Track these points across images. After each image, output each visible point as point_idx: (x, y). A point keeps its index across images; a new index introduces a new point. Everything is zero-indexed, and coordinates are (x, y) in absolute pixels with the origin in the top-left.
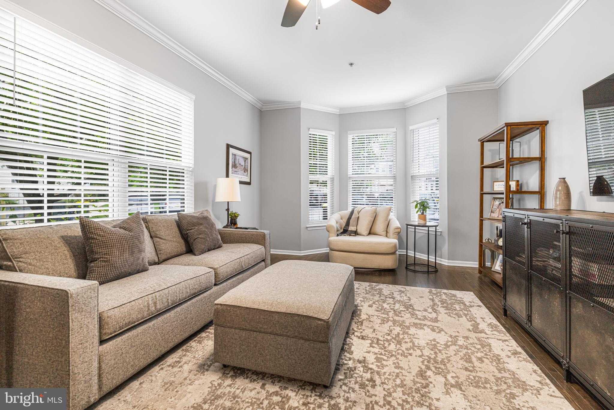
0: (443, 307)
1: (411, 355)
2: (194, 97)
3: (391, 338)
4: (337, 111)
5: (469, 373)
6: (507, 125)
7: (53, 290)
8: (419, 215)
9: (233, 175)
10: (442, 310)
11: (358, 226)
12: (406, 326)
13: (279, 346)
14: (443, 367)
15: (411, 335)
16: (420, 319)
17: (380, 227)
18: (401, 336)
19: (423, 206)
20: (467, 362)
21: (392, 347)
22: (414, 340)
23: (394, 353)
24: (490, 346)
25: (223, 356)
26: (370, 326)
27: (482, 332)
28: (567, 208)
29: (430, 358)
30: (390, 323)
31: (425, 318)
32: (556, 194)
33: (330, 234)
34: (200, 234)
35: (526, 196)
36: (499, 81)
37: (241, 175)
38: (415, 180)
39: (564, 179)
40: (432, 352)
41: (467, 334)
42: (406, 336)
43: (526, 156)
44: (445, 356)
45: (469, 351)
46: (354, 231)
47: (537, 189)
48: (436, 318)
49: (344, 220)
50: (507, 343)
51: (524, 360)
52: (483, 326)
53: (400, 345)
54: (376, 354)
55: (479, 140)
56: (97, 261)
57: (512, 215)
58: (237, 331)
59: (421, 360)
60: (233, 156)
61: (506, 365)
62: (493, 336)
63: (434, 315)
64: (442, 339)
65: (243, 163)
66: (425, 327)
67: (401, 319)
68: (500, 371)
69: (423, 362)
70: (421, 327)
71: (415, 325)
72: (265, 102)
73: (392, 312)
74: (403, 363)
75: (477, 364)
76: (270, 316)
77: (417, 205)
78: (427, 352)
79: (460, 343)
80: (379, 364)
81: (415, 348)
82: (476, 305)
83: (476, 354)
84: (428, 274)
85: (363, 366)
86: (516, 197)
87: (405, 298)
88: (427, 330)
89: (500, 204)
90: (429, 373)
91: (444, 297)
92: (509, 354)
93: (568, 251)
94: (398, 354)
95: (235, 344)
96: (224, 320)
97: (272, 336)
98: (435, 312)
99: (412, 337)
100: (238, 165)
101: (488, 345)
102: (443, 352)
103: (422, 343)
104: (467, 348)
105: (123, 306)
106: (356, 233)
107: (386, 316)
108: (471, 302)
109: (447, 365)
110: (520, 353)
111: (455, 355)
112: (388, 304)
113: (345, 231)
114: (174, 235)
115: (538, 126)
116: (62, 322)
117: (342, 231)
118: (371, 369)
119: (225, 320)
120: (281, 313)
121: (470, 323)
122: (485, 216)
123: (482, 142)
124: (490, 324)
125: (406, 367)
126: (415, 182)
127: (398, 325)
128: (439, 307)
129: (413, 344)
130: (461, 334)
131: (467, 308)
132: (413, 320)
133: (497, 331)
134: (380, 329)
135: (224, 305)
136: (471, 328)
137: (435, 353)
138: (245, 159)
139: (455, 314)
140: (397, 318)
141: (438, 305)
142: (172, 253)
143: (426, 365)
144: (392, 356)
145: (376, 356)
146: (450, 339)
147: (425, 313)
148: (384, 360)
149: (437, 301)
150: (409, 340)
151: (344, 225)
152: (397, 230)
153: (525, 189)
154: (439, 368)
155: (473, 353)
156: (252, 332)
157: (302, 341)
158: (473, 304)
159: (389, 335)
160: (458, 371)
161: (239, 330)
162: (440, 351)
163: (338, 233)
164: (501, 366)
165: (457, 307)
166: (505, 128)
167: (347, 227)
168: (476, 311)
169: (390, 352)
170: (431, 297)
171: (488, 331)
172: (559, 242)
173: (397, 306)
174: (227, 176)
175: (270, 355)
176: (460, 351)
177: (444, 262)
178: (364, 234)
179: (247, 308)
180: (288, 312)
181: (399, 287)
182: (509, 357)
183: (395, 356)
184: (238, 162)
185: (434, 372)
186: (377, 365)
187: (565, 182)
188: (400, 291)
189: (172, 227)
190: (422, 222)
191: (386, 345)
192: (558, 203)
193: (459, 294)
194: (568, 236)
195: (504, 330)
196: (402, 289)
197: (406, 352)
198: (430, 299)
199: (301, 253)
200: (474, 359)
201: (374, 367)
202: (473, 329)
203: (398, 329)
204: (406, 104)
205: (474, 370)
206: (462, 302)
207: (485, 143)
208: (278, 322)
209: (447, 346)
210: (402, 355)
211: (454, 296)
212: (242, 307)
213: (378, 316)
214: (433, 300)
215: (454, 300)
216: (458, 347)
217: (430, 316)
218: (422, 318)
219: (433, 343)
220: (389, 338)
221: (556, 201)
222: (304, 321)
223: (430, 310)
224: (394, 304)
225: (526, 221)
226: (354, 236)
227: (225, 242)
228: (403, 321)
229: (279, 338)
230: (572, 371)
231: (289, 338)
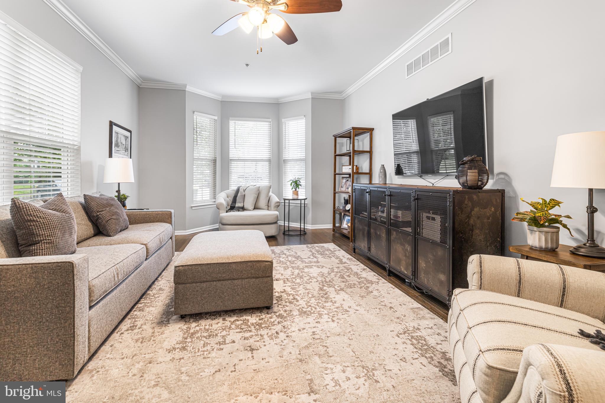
0: (319, 254)
1: (311, 282)
2: (81, 69)
3: (295, 276)
4: (220, 98)
5: (345, 283)
6: (354, 128)
7: (50, 265)
8: (293, 191)
9: (116, 154)
10: (319, 256)
11: (245, 203)
12: (301, 269)
13: (236, 287)
14: (331, 283)
15: (306, 272)
16: (308, 263)
17: (262, 202)
18: (301, 274)
19: (296, 184)
20: (342, 279)
21: (298, 281)
22: (310, 274)
23: (301, 283)
24: (351, 269)
25: (185, 308)
26: (278, 273)
27: (345, 263)
28: (384, 183)
29: (322, 281)
30: (290, 269)
31: (311, 262)
32: (380, 174)
33: (220, 211)
34: (113, 215)
35: (361, 176)
36: (344, 95)
37: (122, 155)
38: (286, 163)
39: (383, 165)
40: (323, 278)
41: (338, 265)
42: (304, 273)
43: (361, 149)
44: (330, 279)
45: (342, 273)
46: (241, 207)
47: (368, 172)
48: (317, 261)
49: (229, 198)
50: (359, 266)
51: (369, 271)
52: (344, 260)
53: (303, 278)
54: (290, 286)
55: (334, 136)
56: (39, 243)
57: (359, 188)
58: (198, 284)
59: (318, 283)
60: (116, 134)
61: (361, 276)
62: (351, 264)
63: (315, 260)
64: (325, 271)
65: (124, 142)
66: (313, 267)
67: (296, 265)
68: (359, 279)
69: (319, 284)
70: (311, 267)
71: (306, 267)
72: (145, 79)
73: (288, 262)
74: (309, 286)
75: (347, 278)
76: (228, 266)
77: (292, 183)
78: (320, 279)
79: (335, 271)
80: (295, 291)
81: (312, 278)
82: (337, 250)
83: (346, 274)
84: (301, 236)
85: (286, 294)
86: (355, 176)
87: (293, 253)
88: (315, 268)
89: (346, 182)
90: (325, 288)
91: (317, 248)
92: (361, 270)
93: (389, 206)
94: (304, 283)
95: (196, 295)
96: (185, 278)
97: (230, 281)
98: (315, 258)
99: (307, 273)
100: (120, 144)
101: (350, 269)
102: (328, 277)
103: (315, 275)
104: (340, 272)
105: (100, 276)
106: (243, 209)
107: (285, 265)
108: (334, 249)
109: (333, 282)
110: (366, 269)
111: (335, 277)
112: (283, 258)
113: (232, 208)
114: (83, 218)
115: (369, 131)
116: (66, 291)
117: (229, 207)
118: (291, 294)
119: (187, 277)
120: (237, 262)
121: (337, 260)
122: (337, 190)
123: (336, 137)
124: (348, 258)
125: (311, 288)
126: (286, 165)
127: (296, 269)
128: (317, 254)
129: (310, 276)
130: (334, 267)
131: (333, 252)
132: (304, 264)
133: (353, 261)
134: (285, 273)
135: (186, 265)
136: (339, 262)
137: (324, 278)
138: (126, 137)
139: (327, 257)
140: (292, 265)
141: (316, 254)
142: (83, 236)
143: (322, 285)
144: (300, 285)
145: (290, 287)
146: (330, 270)
147: (309, 259)
148: (297, 288)
149: (313, 251)
150: (307, 275)
151: (230, 203)
152: (277, 204)
153: (360, 171)
154: (330, 284)
155: (344, 274)
156: (212, 282)
157: (254, 280)
158: (335, 250)
159: (293, 275)
160: (339, 283)
161: (200, 283)
162: (327, 277)
163: (227, 210)
164: (359, 276)
165: (327, 253)
166: (352, 130)
167: (234, 204)
168: (339, 253)
169: (298, 283)
170: (309, 250)
171: (348, 262)
172: (385, 202)
173: (290, 258)
174: (111, 156)
175: (228, 295)
176: (337, 274)
177: (309, 227)
178: (250, 209)
179: (208, 264)
180: (243, 260)
181: (285, 247)
182: (362, 272)
183: (302, 285)
184: (120, 141)
185: (327, 287)
186: (294, 291)
187: (384, 167)
188: (287, 249)
189: (79, 210)
190: (295, 197)
191: (294, 280)
192: (381, 180)
193: (326, 245)
194: (389, 197)
195: (356, 260)
196: (288, 248)
197: (307, 281)
198: (309, 251)
199: (186, 232)
200: (345, 277)
201: (292, 292)
202: (340, 263)
203: (296, 272)
204: (279, 101)
205: (347, 281)
206: (328, 250)
207: (337, 138)
208: (235, 269)
209: (329, 274)
210: (306, 283)
211: (324, 247)
212: (203, 264)
213: (280, 266)
214: (311, 251)
215: (324, 249)
216: (335, 273)
217: (313, 260)
218: (309, 262)
219: (321, 274)
220: (294, 276)
221: (380, 179)
222: (256, 264)
223: (312, 257)
224: (287, 257)
225: (368, 191)
226: (242, 211)
227: (131, 223)
228: (298, 266)
229: (236, 281)
230: (391, 269)
231: (243, 280)
